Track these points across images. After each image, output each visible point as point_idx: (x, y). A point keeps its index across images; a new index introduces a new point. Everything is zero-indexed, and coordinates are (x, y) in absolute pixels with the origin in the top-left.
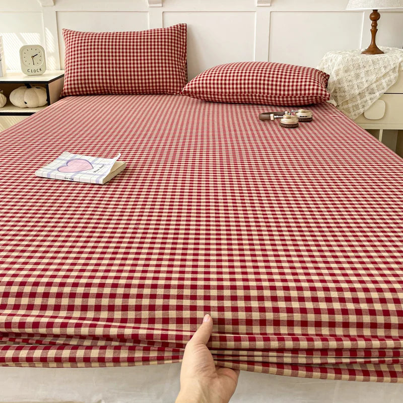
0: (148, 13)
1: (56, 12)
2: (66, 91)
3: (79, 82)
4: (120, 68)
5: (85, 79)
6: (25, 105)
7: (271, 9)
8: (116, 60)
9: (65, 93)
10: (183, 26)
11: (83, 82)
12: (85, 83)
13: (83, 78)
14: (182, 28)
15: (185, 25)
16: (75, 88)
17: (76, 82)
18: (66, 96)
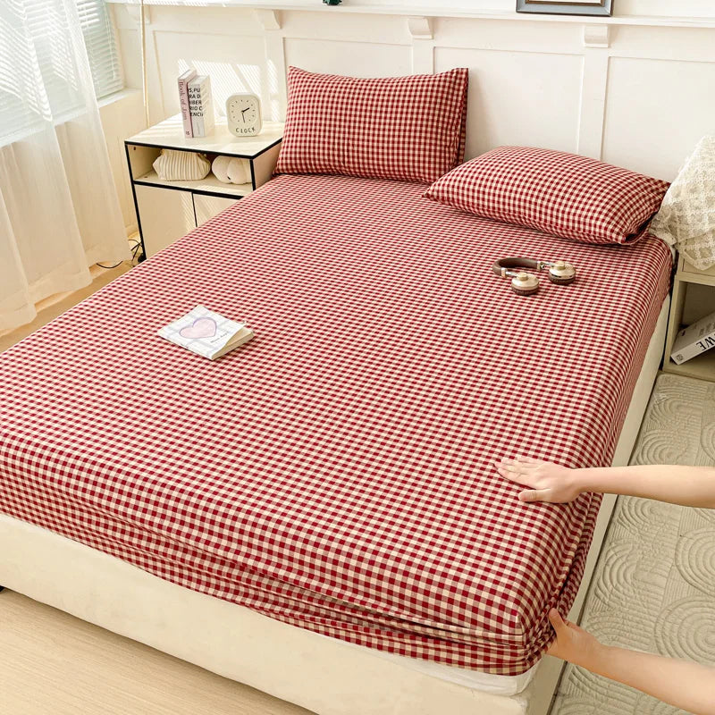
0: (412, 48)
1: (284, 38)
2: (280, 167)
3: (298, 156)
4: (353, 139)
5: (305, 153)
6: (229, 181)
7: (611, 53)
8: (349, 127)
9: (278, 170)
10: (462, 73)
11: (302, 156)
12: (305, 159)
13: (303, 150)
14: (459, 76)
15: (465, 71)
16: (291, 164)
17: (293, 156)
18: (280, 174)
